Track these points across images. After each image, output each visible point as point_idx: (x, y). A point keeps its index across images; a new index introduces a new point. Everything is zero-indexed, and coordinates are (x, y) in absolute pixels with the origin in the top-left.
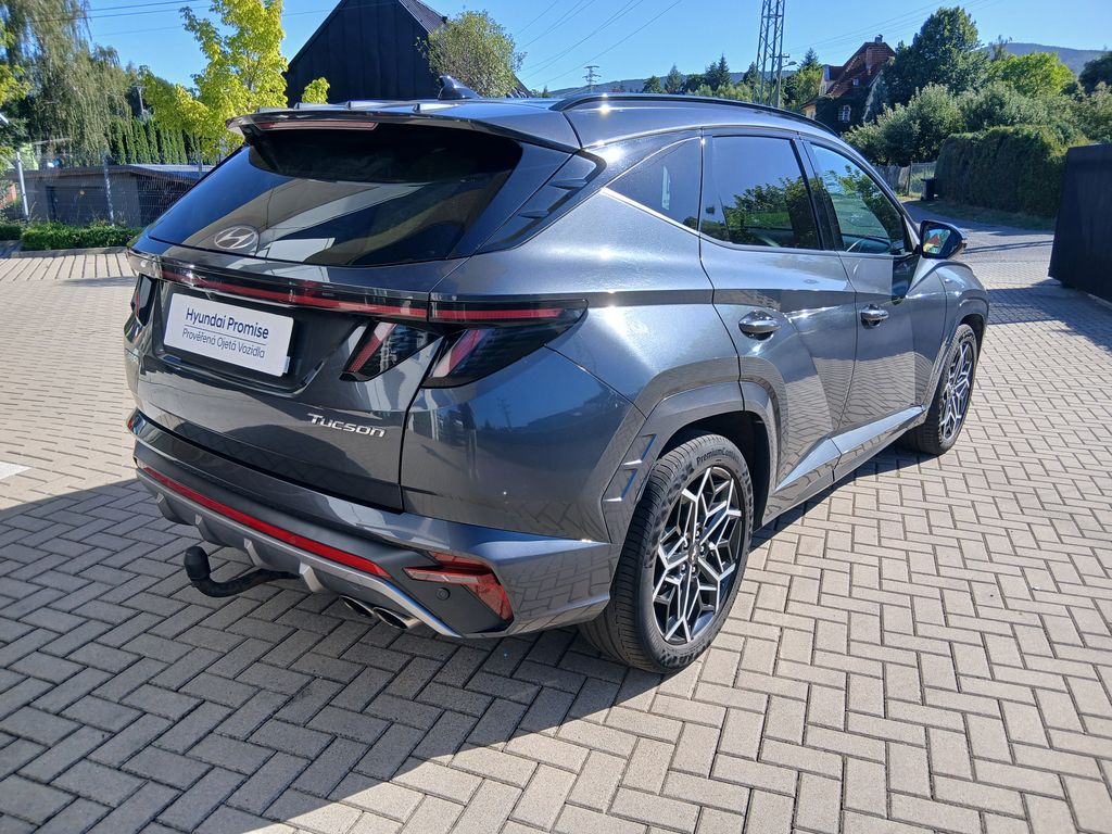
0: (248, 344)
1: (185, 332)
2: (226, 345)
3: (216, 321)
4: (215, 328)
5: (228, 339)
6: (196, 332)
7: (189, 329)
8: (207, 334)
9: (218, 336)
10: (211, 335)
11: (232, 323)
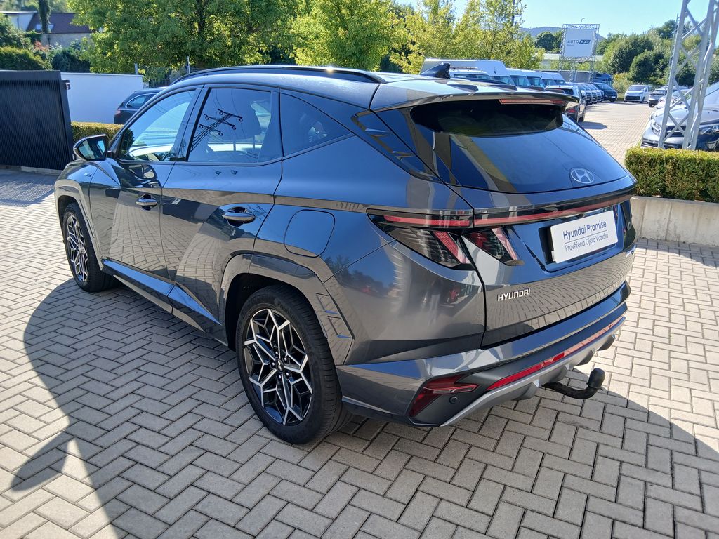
0: (600, 235)
1: (567, 248)
2: (591, 241)
3: (581, 231)
4: (582, 235)
5: (590, 238)
6: (572, 244)
7: (569, 244)
8: (579, 241)
9: (585, 239)
10: (581, 241)
11: (589, 227)
